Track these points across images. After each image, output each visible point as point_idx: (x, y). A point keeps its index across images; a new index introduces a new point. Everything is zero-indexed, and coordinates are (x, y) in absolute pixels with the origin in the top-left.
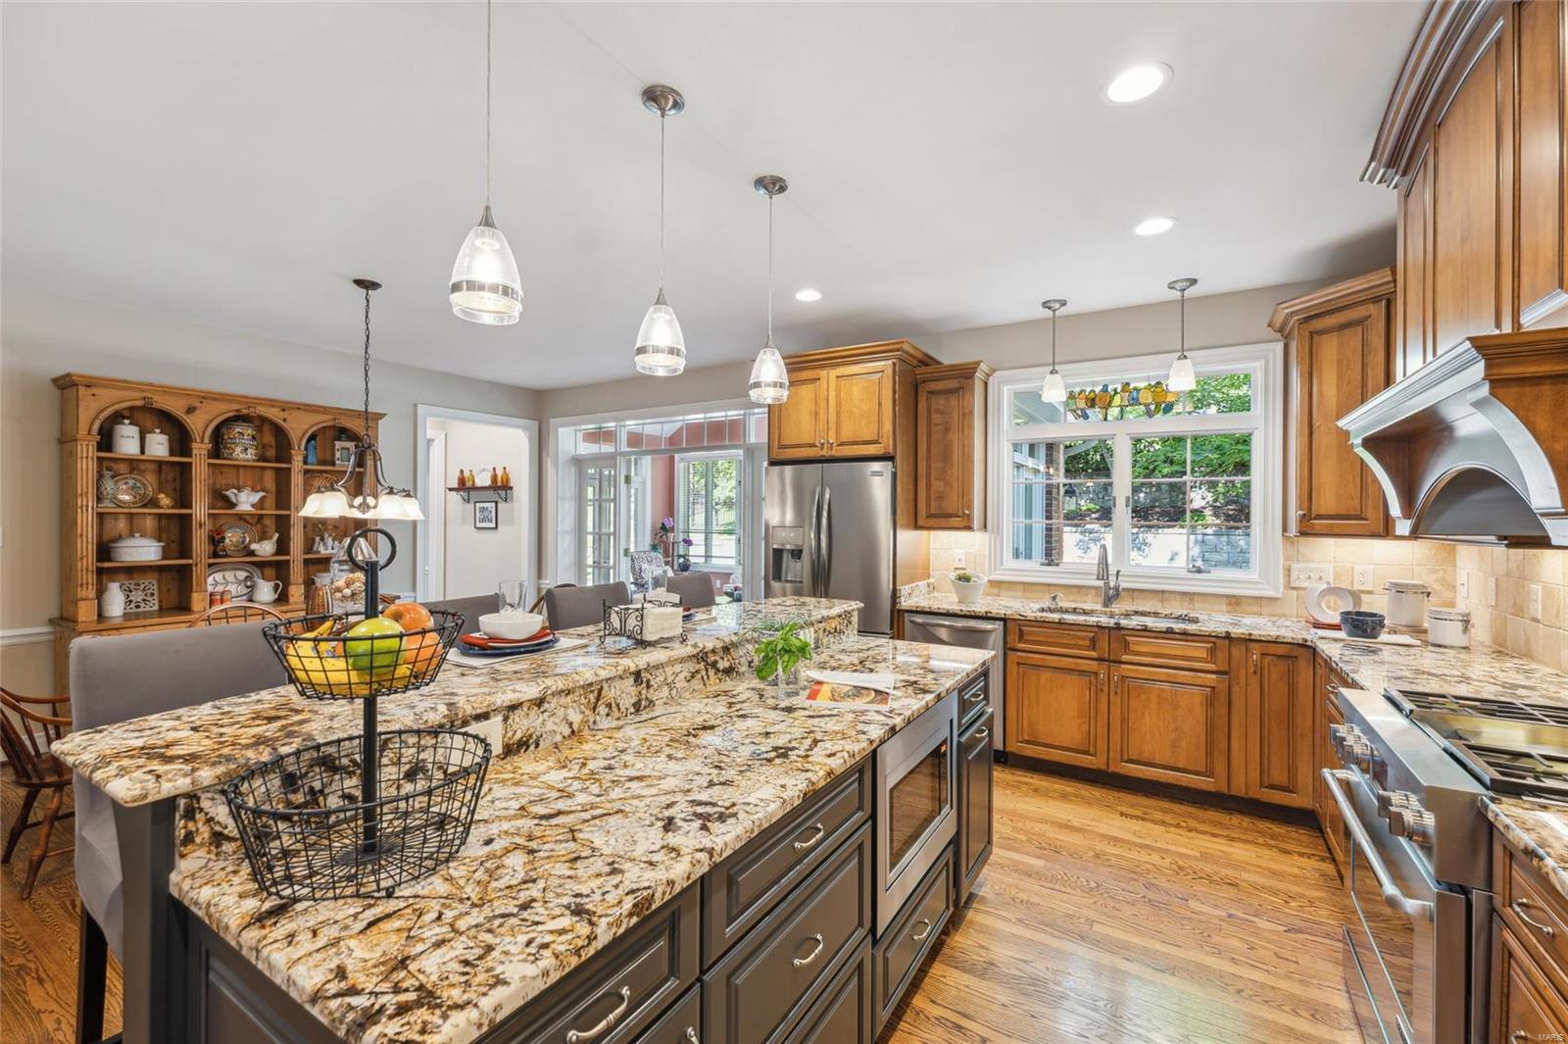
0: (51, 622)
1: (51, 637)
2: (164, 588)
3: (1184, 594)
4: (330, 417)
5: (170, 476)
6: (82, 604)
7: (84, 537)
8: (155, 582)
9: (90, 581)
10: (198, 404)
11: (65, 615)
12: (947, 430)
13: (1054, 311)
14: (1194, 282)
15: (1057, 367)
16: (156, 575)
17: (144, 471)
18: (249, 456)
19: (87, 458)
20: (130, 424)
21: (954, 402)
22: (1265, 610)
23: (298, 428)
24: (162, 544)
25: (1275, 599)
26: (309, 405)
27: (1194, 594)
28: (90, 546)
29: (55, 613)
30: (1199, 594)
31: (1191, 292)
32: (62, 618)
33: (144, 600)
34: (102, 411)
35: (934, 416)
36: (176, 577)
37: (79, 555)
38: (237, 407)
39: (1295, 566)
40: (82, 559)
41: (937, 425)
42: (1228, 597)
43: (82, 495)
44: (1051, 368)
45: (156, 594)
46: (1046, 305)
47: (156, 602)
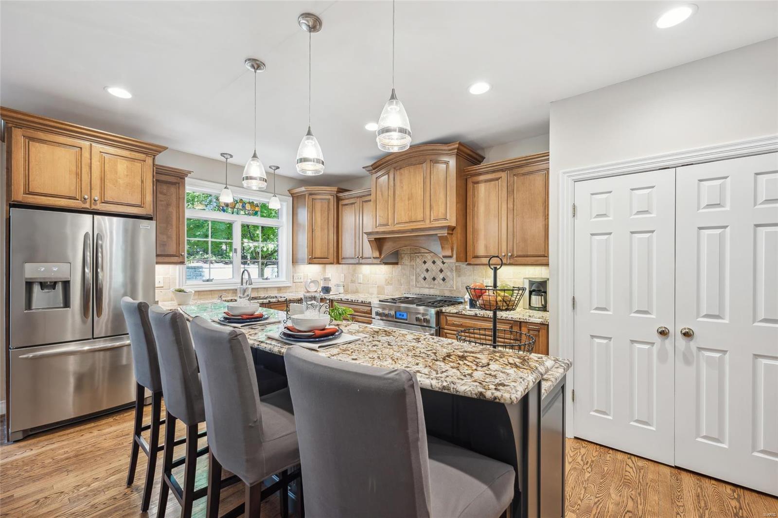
3: (265, 288)
12: (168, 205)
13: (227, 159)
14: (278, 168)
15: (228, 186)
21: (173, 190)
22: (288, 291)
25: (290, 287)
27: (268, 288)
30: (270, 288)
31: (277, 171)
35: (159, 195)
39: (295, 275)
41: (161, 201)
42: (277, 287)
44: (225, 186)
46: (222, 155)
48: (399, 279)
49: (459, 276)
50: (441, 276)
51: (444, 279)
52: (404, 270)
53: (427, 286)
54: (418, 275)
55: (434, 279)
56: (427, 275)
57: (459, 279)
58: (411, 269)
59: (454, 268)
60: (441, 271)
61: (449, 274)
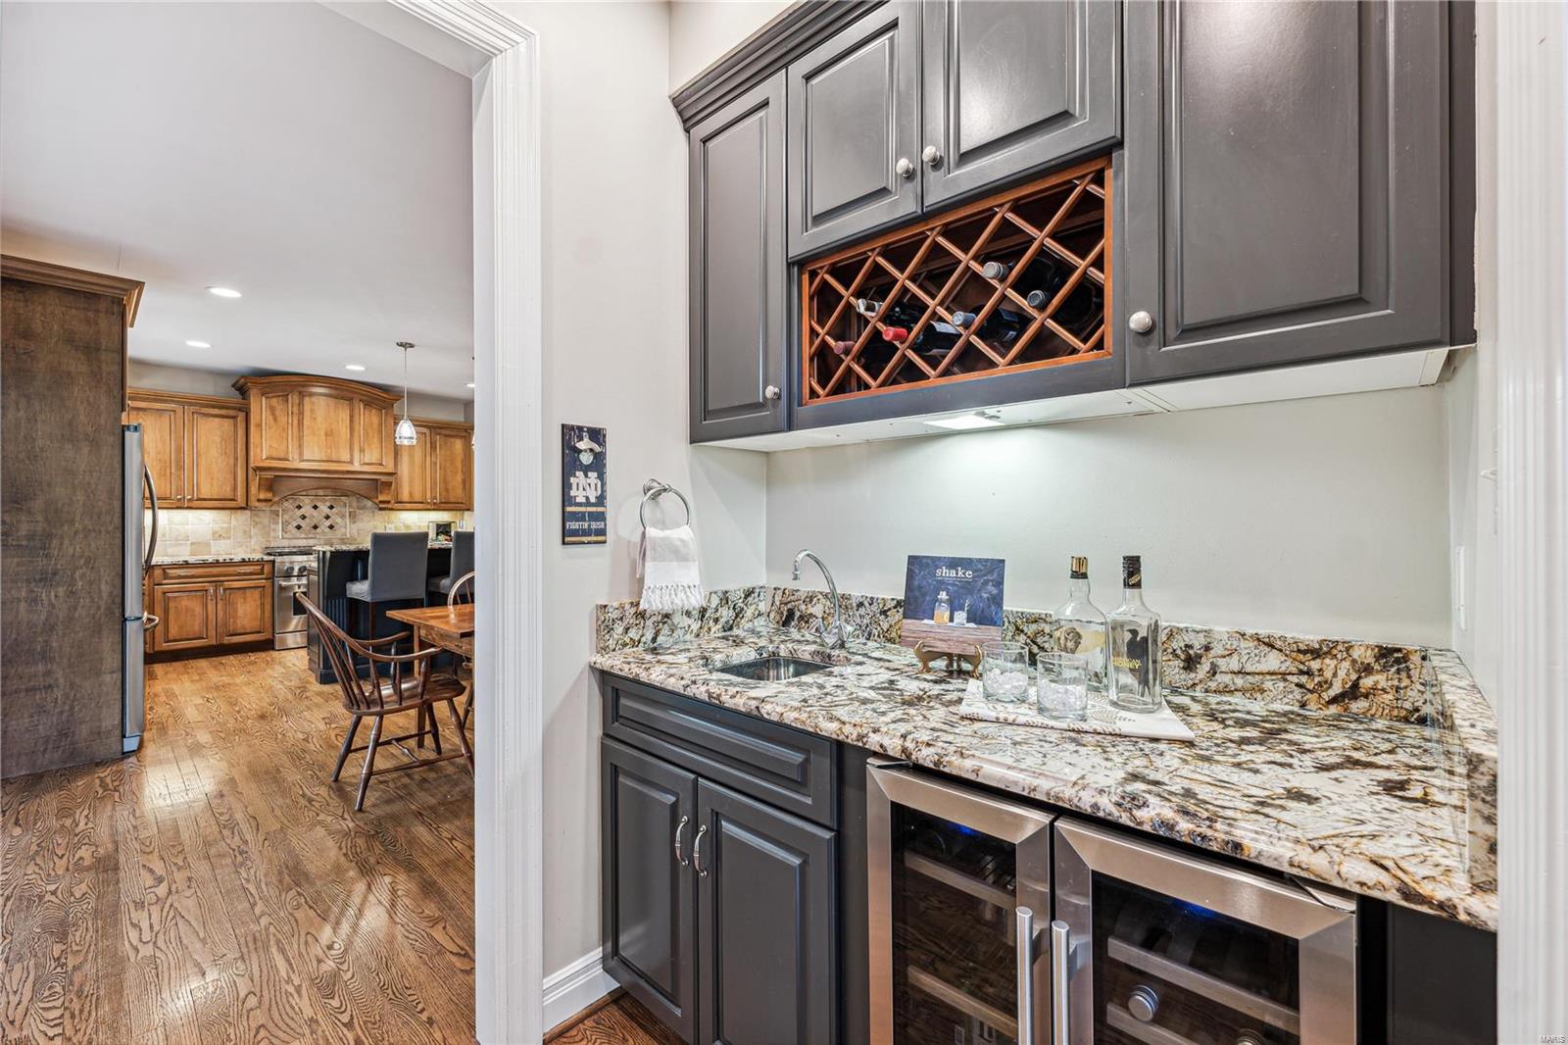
48: (248, 529)
49: (355, 522)
50: (328, 523)
51: (331, 527)
52: (257, 516)
53: (303, 536)
54: (285, 524)
55: (315, 527)
56: (303, 523)
57: (353, 526)
58: (273, 516)
59: (347, 514)
60: (327, 517)
61: (339, 520)
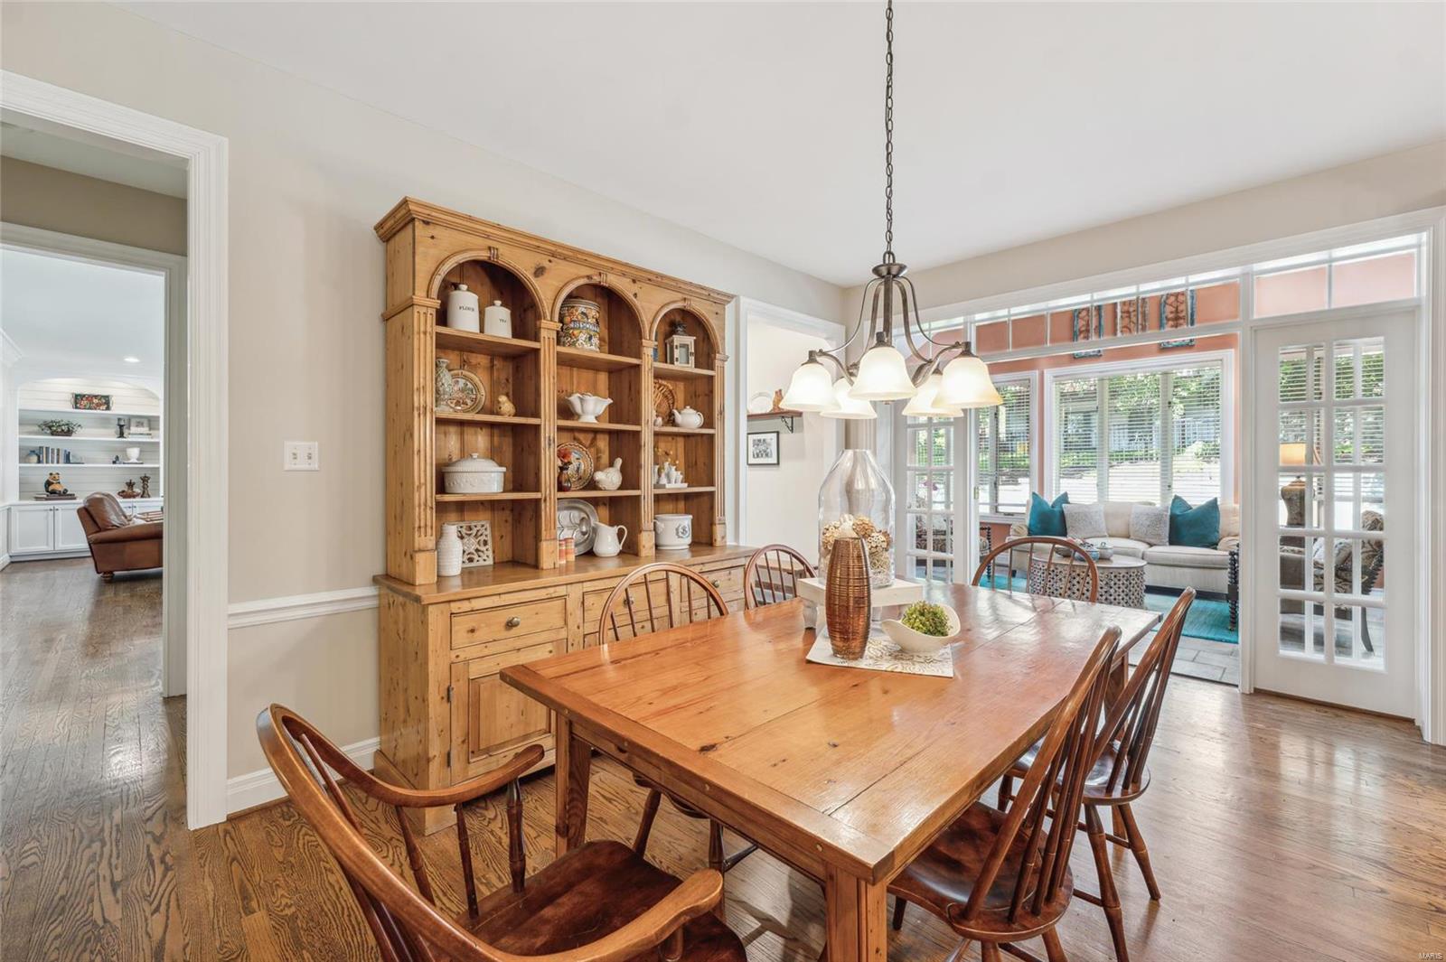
0: (376, 580)
1: (374, 603)
2: (497, 534)
4: (680, 296)
5: (503, 377)
6: (420, 557)
7: (422, 453)
8: (488, 525)
9: (429, 523)
10: (546, 264)
11: (393, 572)
16: (488, 514)
17: (475, 366)
18: (593, 347)
19: (425, 333)
20: (468, 290)
23: (650, 307)
24: (504, 469)
26: (663, 277)
28: (428, 467)
29: (378, 569)
32: (387, 576)
33: (477, 550)
34: (442, 263)
36: (510, 519)
37: (417, 483)
38: (588, 271)
40: (419, 487)
43: (418, 389)
45: (490, 543)
47: (490, 553)
